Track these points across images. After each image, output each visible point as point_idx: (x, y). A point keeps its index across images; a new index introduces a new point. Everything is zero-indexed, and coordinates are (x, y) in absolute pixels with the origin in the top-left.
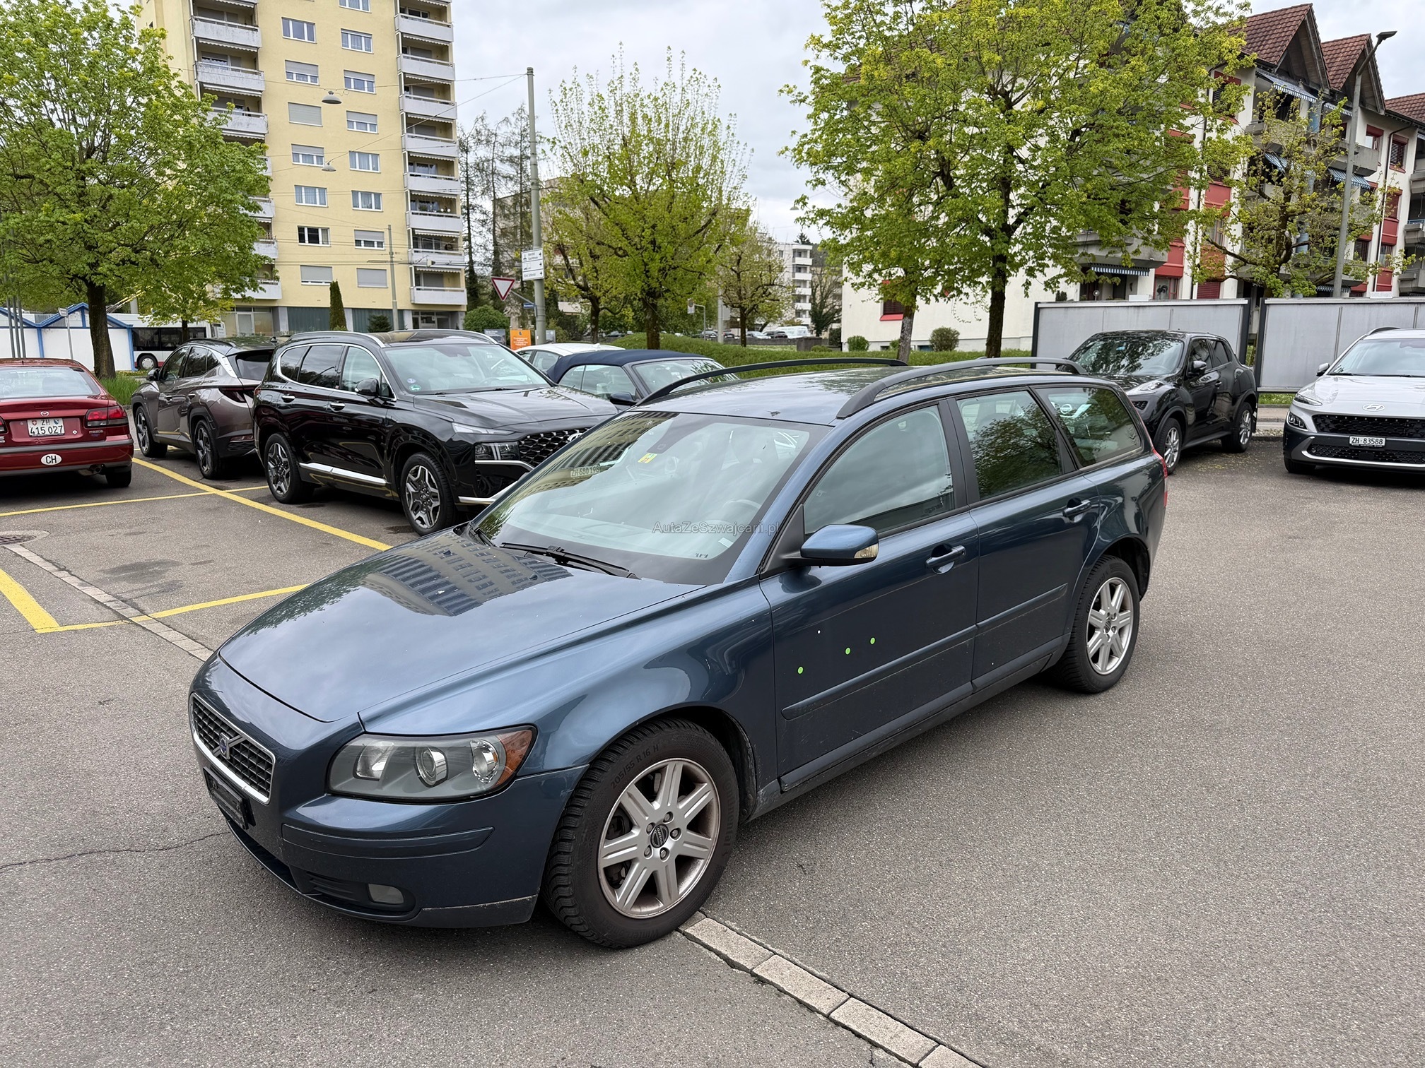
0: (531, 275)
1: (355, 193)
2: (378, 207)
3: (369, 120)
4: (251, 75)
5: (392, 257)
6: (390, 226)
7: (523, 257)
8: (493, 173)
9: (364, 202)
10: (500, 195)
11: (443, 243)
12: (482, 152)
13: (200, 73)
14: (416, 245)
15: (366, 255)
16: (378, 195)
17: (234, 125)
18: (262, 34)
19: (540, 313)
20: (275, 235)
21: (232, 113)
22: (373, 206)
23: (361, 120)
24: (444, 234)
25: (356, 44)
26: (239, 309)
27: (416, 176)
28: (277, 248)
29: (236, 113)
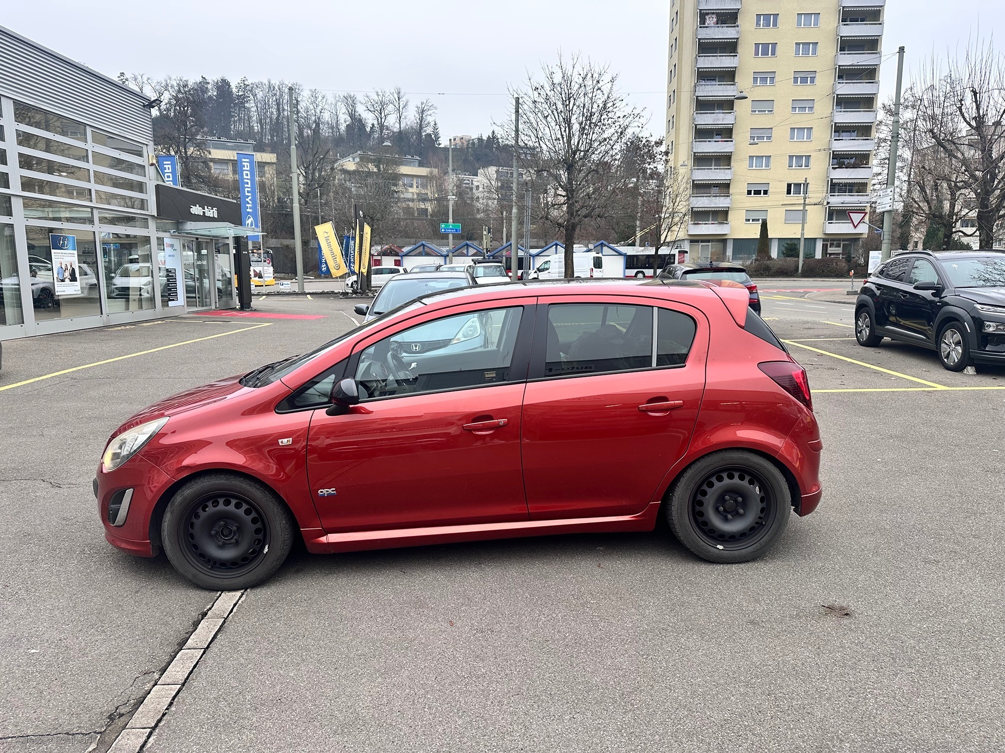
0: (883, 208)
1: (791, 157)
2: (807, 165)
3: (808, 104)
4: (729, 86)
5: (805, 201)
6: (806, 178)
9: (797, 163)
11: (856, 188)
14: (832, 191)
16: (808, 157)
17: (714, 121)
18: (740, 58)
19: (886, 237)
20: (731, 191)
21: (714, 113)
22: (803, 166)
23: (802, 105)
24: (856, 181)
25: (806, 52)
26: (703, 241)
27: (839, 140)
28: (731, 200)
29: (717, 113)
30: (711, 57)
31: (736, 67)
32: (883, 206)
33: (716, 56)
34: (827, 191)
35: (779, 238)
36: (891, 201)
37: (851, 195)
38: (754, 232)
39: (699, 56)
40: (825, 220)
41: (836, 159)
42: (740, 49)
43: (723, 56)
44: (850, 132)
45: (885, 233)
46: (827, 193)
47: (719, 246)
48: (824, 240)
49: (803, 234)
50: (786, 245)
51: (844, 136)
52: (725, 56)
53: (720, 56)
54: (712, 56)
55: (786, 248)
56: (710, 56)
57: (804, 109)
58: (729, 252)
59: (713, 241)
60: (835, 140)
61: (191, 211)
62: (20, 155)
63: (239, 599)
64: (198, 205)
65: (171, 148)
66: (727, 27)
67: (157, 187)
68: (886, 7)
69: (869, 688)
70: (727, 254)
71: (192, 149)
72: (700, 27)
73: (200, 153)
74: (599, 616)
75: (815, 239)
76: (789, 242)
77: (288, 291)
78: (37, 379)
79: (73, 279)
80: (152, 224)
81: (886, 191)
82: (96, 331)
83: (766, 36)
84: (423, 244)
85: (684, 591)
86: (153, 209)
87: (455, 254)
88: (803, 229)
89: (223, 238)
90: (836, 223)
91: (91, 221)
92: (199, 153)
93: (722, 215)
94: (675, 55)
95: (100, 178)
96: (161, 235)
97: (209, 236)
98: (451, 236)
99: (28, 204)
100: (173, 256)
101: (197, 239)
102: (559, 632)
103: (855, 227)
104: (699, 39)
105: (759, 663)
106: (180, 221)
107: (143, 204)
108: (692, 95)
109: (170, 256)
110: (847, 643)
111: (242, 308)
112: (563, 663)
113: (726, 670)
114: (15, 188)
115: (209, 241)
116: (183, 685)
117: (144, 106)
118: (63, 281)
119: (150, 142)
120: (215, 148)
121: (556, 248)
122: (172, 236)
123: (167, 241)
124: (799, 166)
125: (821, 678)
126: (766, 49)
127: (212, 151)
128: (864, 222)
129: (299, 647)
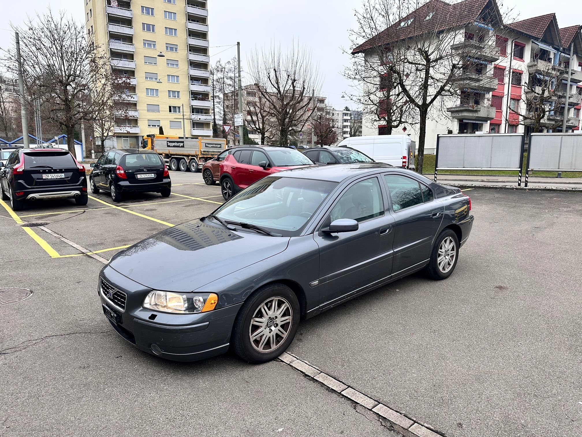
0: (238, 124)
1: (169, 91)
3: (175, 63)
4: (130, 45)
5: (183, 117)
6: (183, 104)
7: (235, 117)
8: (223, 83)
9: (173, 95)
10: (226, 92)
11: (204, 111)
12: (220, 75)
13: (110, 45)
14: (193, 112)
15: (173, 116)
16: (178, 92)
17: (123, 65)
18: (134, 30)
19: (241, 139)
20: (138, 108)
21: (122, 60)
22: (176, 97)
24: (204, 107)
25: (171, 34)
26: (124, 137)
27: (193, 84)
28: (138, 113)
30: (116, 26)
31: (132, 35)
33: (119, 26)
36: (242, 120)
37: (202, 115)
38: (155, 132)
39: (109, 24)
40: (191, 128)
41: (193, 94)
42: (134, 24)
46: (190, 113)
47: (134, 140)
51: (195, 82)
52: (125, 27)
53: (122, 26)
57: (173, 65)
59: (130, 137)
66: (124, 9)
83: (148, 20)
88: (184, 132)
90: (196, 129)
93: (134, 122)
94: (91, 20)
126: (149, 27)
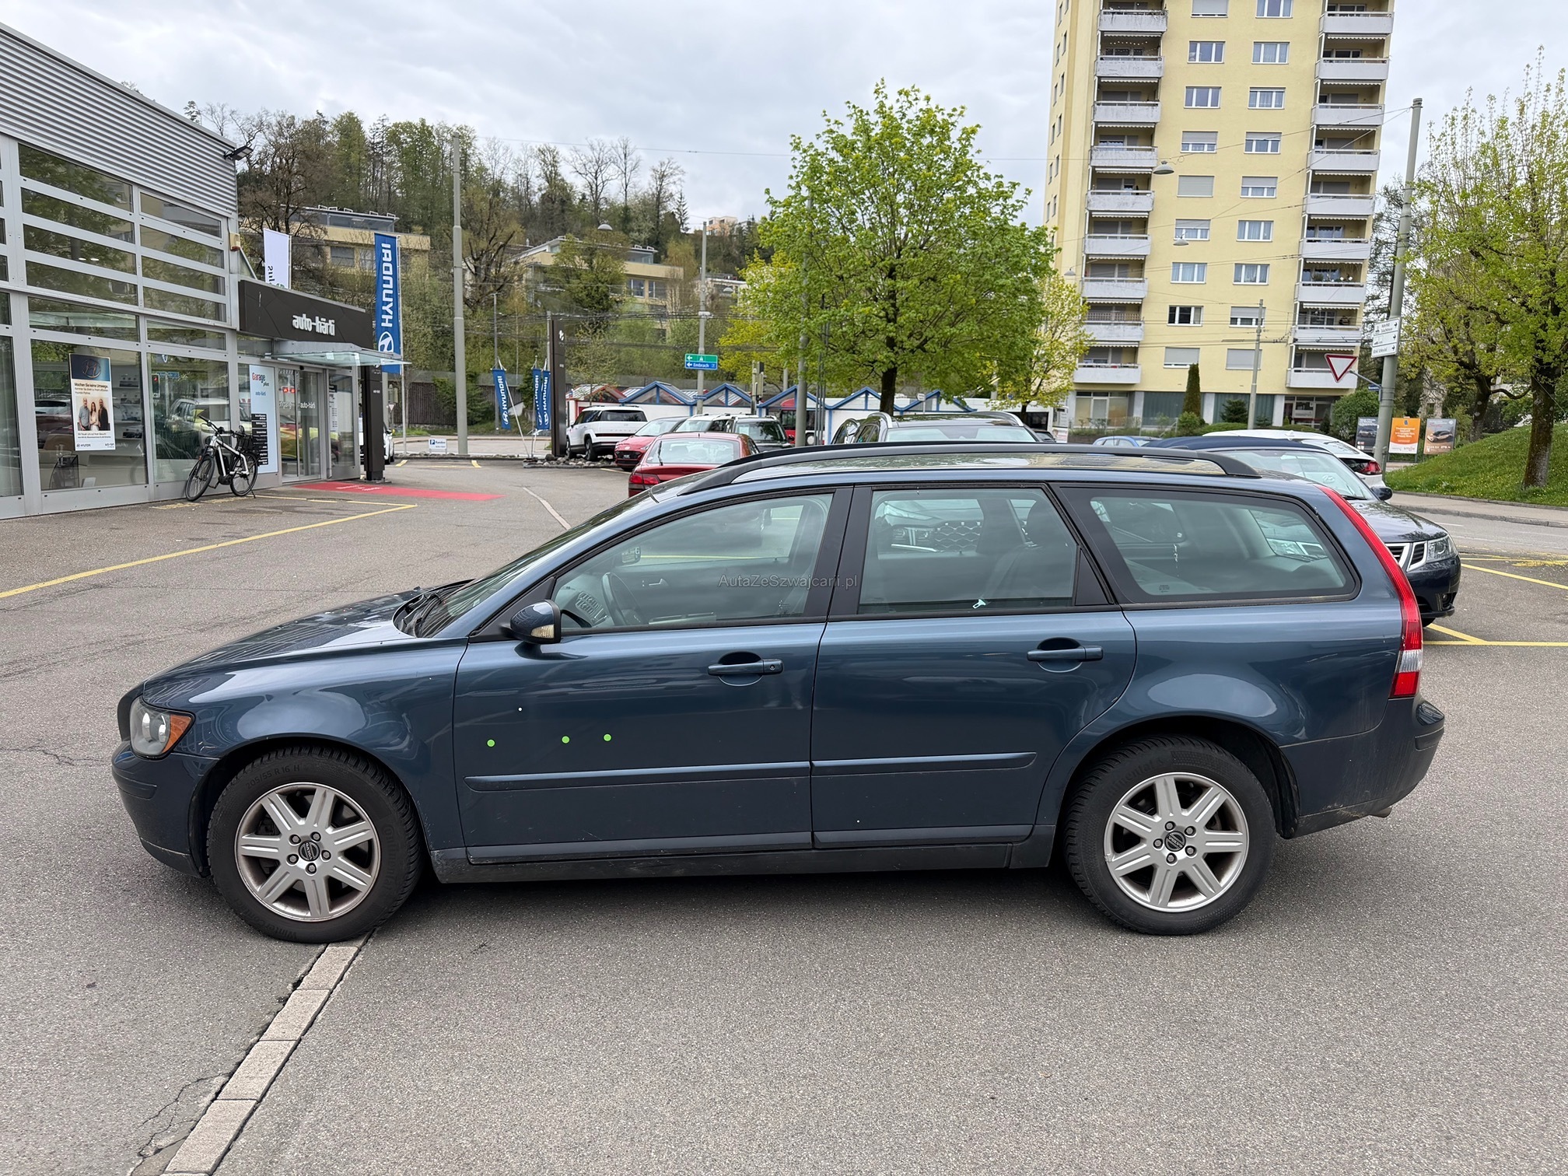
0: (1382, 351)
1: (1238, 266)
2: (1263, 280)
3: (1267, 184)
4: (1145, 152)
5: (1260, 336)
9: (1247, 276)
11: (1339, 318)
13: (1094, 159)
14: (1302, 321)
16: (1265, 267)
17: (1119, 206)
18: (1162, 108)
19: (1385, 396)
20: (1144, 316)
21: (1119, 194)
22: (1258, 280)
23: (1258, 185)
24: (1339, 307)
25: (1266, 101)
26: (1096, 394)
27: (1315, 241)
28: (1143, 330)
29: (1124, 194)
30: (1117, 106)
31: (1155, 123)
32: (1383, 348)
33: (1125, 104)
34: (1295, 321)
35: (1217, 394)
36: (1396, 340)
37: (1332, 329)
38: (1179, 383)
39: (1098, 104)
40: (1290, 367)
41: (1309, 270)
42: (1163, 94)
43: (1135, 105)
44: (1331, 229)
45: (1384, 390)
46: (1294, 324)
47: (1123, 401)
48: (1287, 397)
49: (1254, 387)
50: (1227, 405)
51: (1321, 235)
52: (1139, 105)
53: (1130, 105)
54: (1119, 104)
55: (1228, 409)
56: (1115, 104)
57: (1260, 191)
58: (1138, 412)
59: (1112, 393)
60: (1309, 241)
61: (294, 324)
62: (27, 228)
63: (354, 959)
64: (304, 315)
65: (265, 223)
66: (1144, 59)
67: (242, 285)
68: (1392, 36)
69: (1369, 1140)
70: (1135, 415)
71: (298, 224)
72: (1102, 59)
73: (310, 232)
74: (933, 1006)
75: (1273, 396)
76: (1232, 399)
77: (441, 453)
78: (41, 585)
79: (104, 425)
80: (231, 343)
81: (1388, 325)
82: (138, 509)
83: (1204, 74)
84: (657, 386)
85: (1070, 967)
86: (233, 319)
87: (706, 403)
88: (1255, 380)
89: (343, 368)
90: (1306, 371)
91: (134, 335)
92: (308, 231)
93: (1127, 354)
94: (1062, 101)
95: (152, 268)
96: (245, 360)
97: (321, 364)
98: (701, 375)
99: (37, 305)
100: (264, 394)
101: (302, 368)
102: (867, 1030)
103: (1338, 379)
104: (1099, 78)
105: (1191, 1091)
106: (277, 339)
107: (218, 311)
108: (1086, 165)
109: (258, 394)
110: (1333, 1061)
111: (369, 478)
112: (874, 1082)
113: (1137, 1101)
114: (17, 280)
115: (321, 371)
116: (259, 1101)
117: (225, 157)
118: (87, 428)
119: (233, 213)
120: (337, 223)
121: (866, 398)
122: (264, 363)
123: (255, 369)
124: (1251, 281)
125: (1292, 1120)
126: (1203, 96)
127: (330, 229)
128: (1351, 372)
129: (448, 1043)
